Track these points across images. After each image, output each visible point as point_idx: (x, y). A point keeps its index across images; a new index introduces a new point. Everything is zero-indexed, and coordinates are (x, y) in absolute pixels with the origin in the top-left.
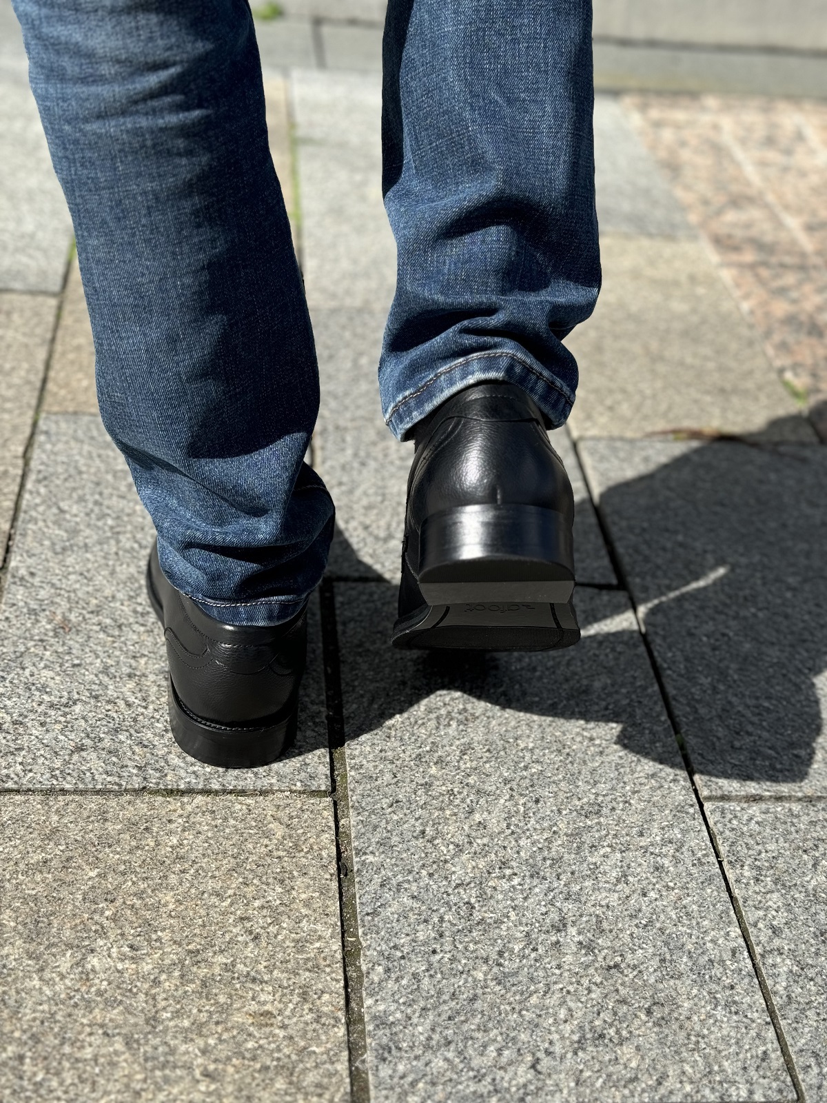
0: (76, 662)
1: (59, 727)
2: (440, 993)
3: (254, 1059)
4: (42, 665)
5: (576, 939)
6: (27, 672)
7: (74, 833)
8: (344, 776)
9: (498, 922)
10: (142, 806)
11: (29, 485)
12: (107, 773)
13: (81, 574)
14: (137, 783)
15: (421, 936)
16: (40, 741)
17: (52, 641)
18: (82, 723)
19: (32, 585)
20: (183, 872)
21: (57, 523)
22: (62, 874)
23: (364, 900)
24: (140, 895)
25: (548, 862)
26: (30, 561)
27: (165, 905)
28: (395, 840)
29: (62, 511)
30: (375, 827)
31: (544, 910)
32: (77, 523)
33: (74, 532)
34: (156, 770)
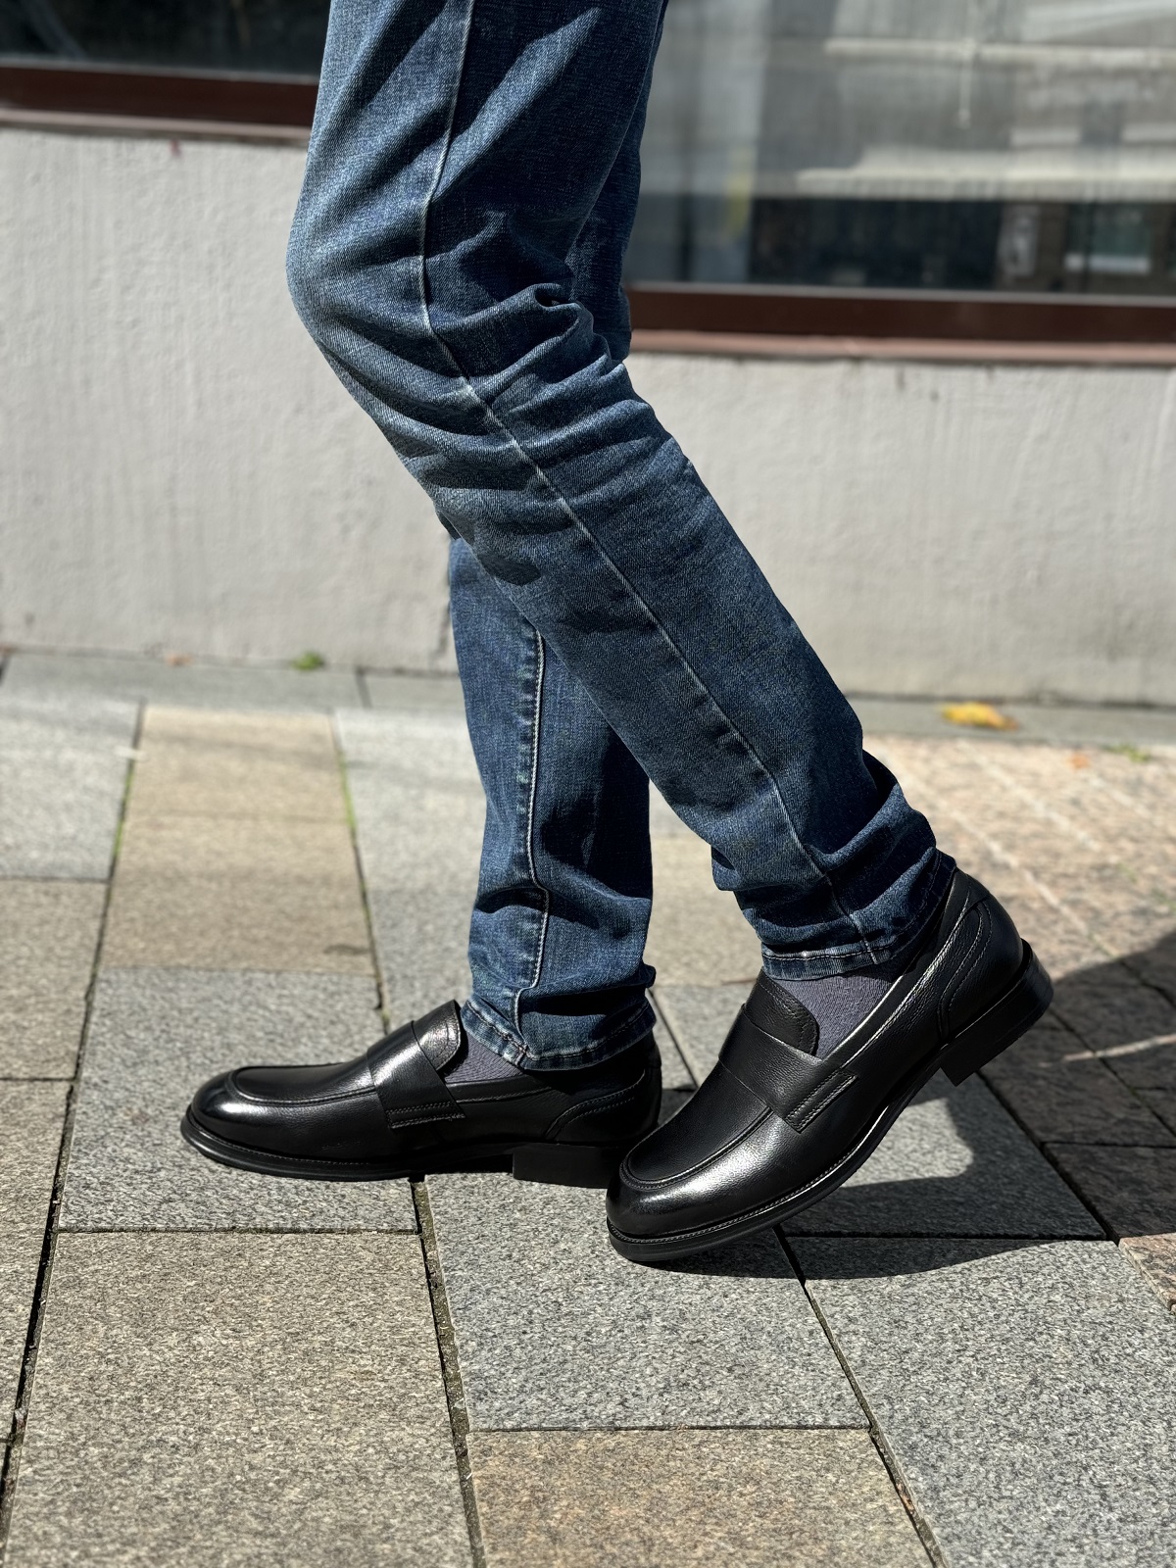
0: (156, 1142)
1: (144, 1186)
2: (531, 1358)
3: (358, 1400)
4: (123, 1144)
5: (661, 1324)
6: (109, 1150)
7: (168, 1257)
8: (431, 1220)
9: (585, 1314)
10: (234, 1240)
11: (94, 1018)
12: (196, 1217)
13: (154, 1081)
14: (227, 1224)
15: (511, 1323)
16: (129, 1195)
17: (131, 1128)
18: (169, 1183)
19: (107, 1089)
20: (279, 1282)
21: (126, 1045)
22: (162, 1284)
23: (455, 1300)
24: (238, 1297)
25: (632, 1276)
26: (101, 1073)
27: (264, 1304)
28: (482, 1261)
29: (129, 1037)
30: (463, 1253)
31: (629, 1306)
32: (146, 1046)
33: (145, 1052)
34: (244, 1215)
